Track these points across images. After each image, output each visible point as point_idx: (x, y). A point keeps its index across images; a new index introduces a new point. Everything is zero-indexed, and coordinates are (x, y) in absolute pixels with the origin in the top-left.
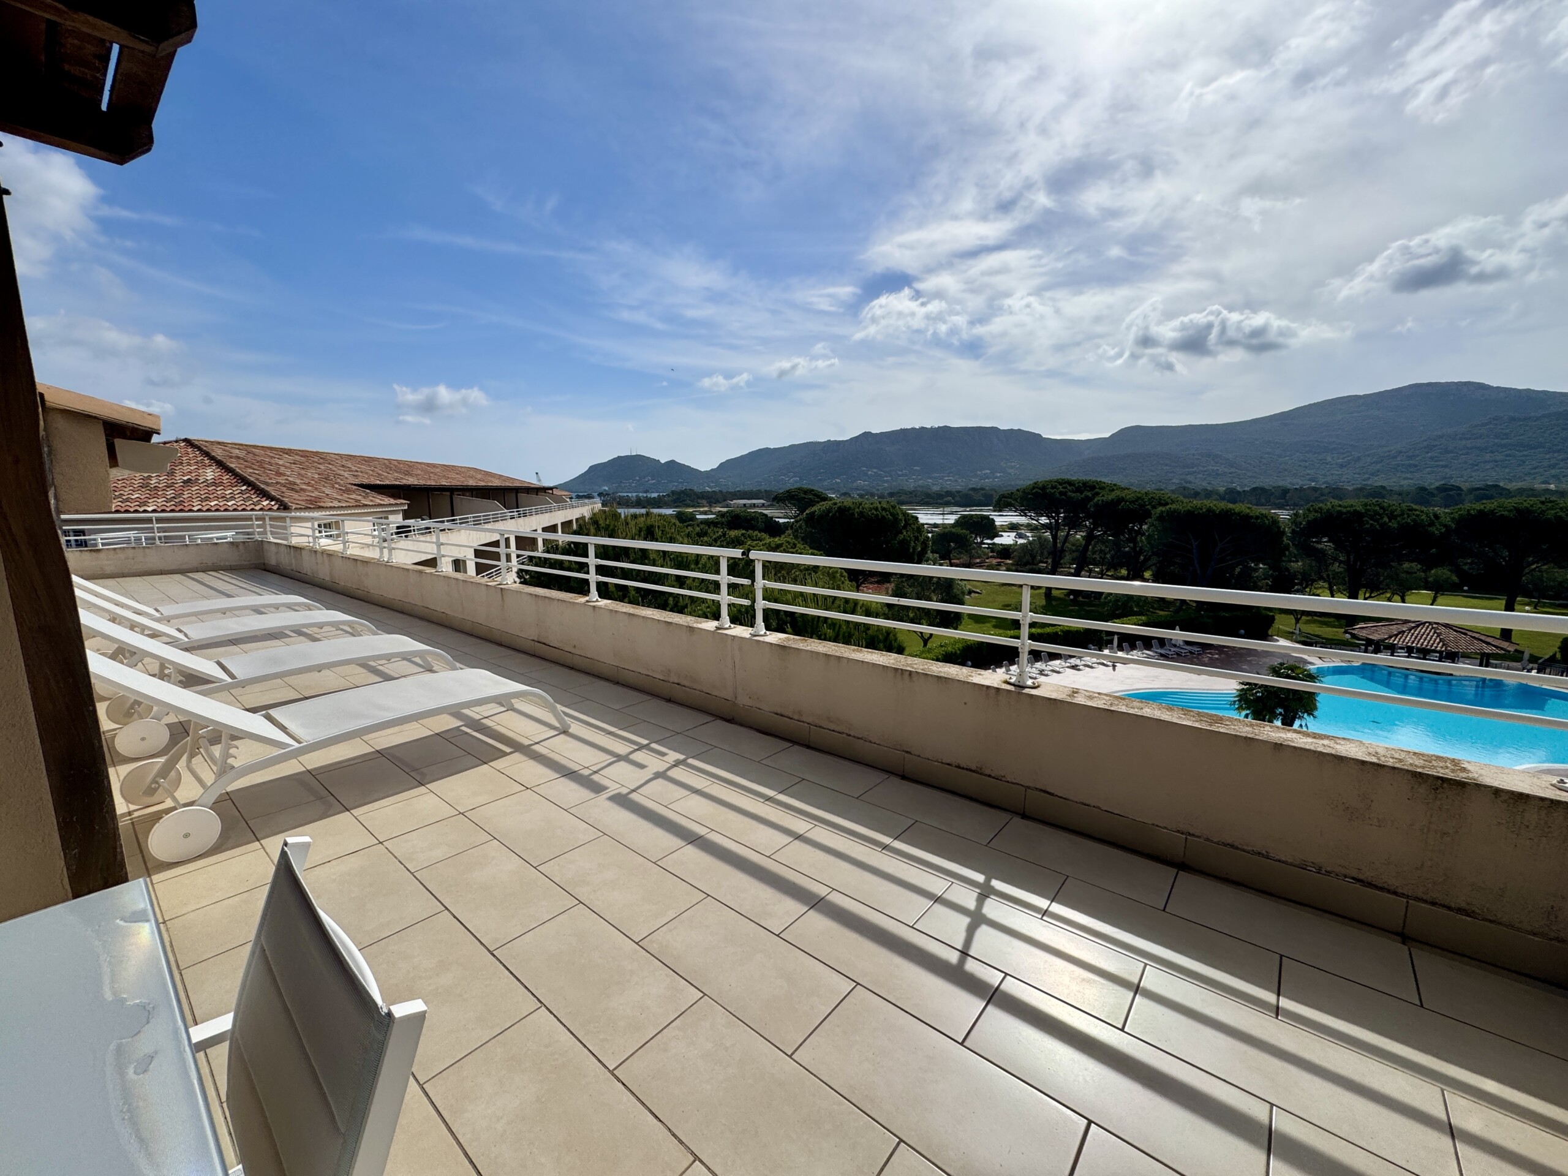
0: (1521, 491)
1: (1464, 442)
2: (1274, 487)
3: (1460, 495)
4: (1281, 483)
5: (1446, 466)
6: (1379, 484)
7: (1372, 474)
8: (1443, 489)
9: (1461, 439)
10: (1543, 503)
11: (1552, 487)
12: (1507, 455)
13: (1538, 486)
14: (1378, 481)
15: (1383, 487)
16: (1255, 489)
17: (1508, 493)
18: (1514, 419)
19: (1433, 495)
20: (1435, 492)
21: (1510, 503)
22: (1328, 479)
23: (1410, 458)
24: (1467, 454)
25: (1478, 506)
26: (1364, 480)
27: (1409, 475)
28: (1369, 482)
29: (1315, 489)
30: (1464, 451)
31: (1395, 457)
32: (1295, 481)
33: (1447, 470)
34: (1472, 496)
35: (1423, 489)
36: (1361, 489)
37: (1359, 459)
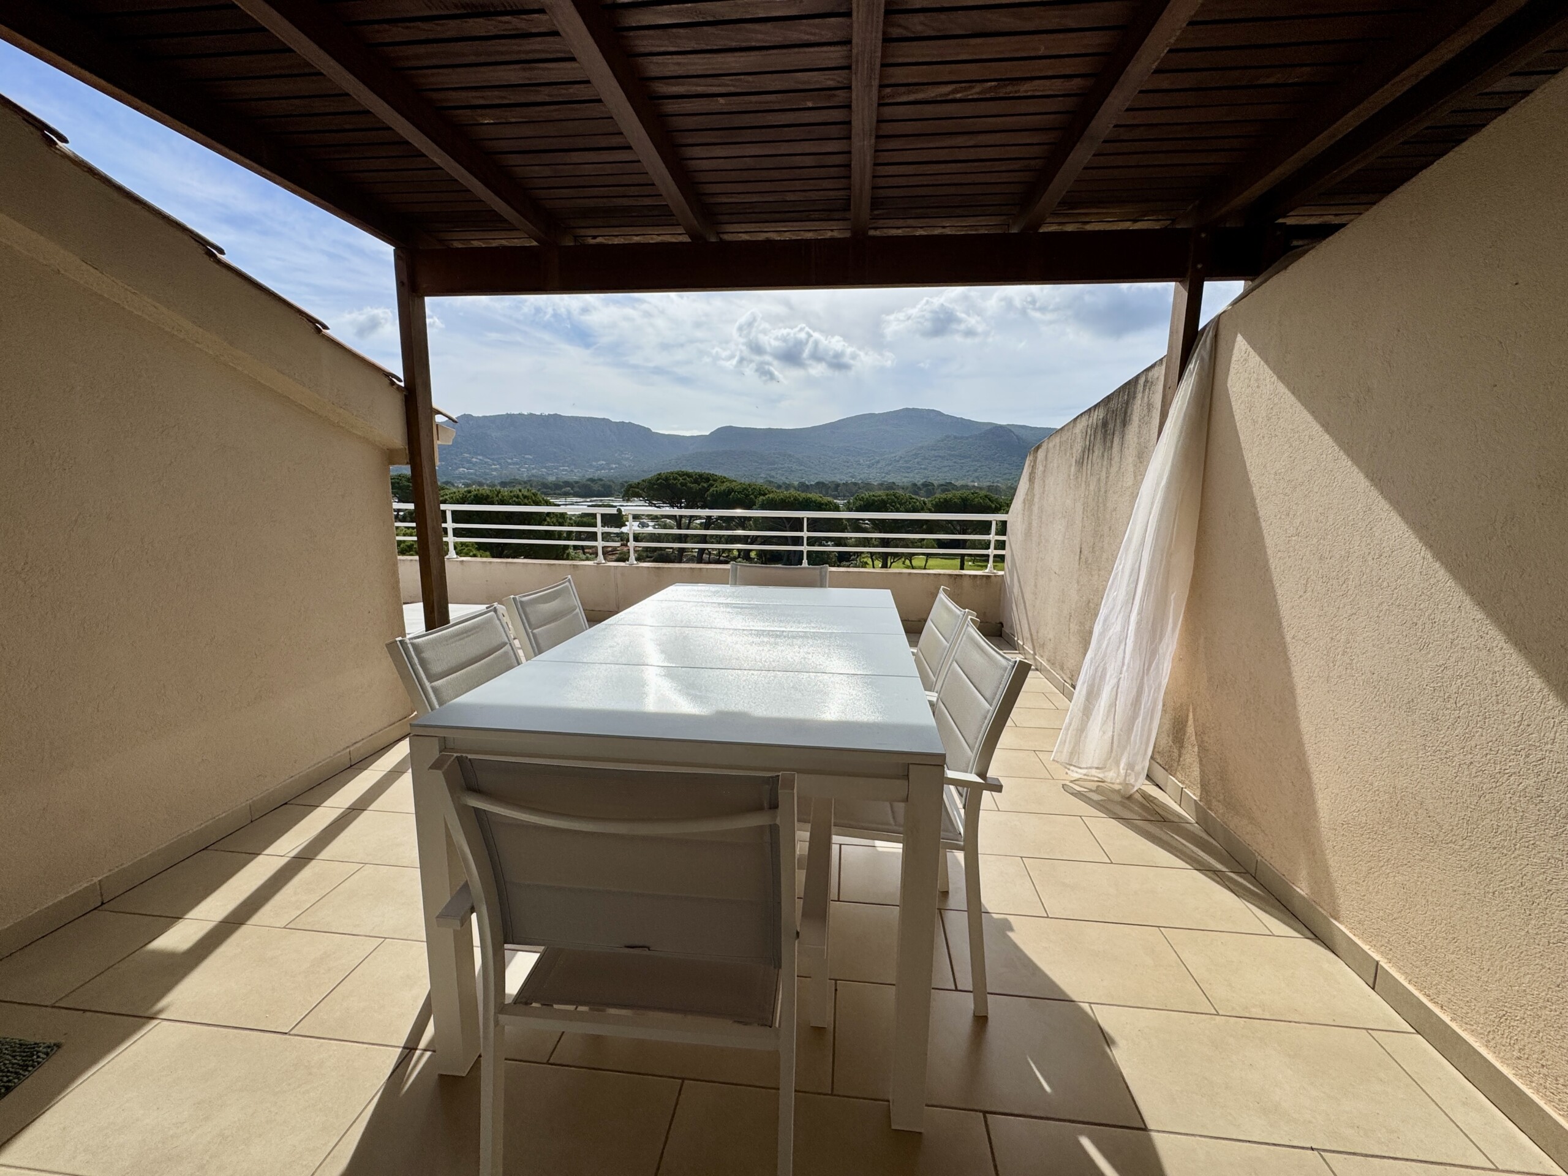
0: (963, 487)
1: (933, 452)
2: (830, 482)
3: (933, 489)
4: (834, 479)
5: (925, 469)
6: (891, 481)
7: (887, 473)
8: (925, 485)
9: (932, 450)
10: (973, 494)
11: (976, 484)
12: (955, 462)
13: (971, 484)
14: (890, 479)
15: (894, 483)
16: (818, 483)
17: (955, 487)
18: (955, 437)
19: (919, 488)
20: (921, 487)
21: (958, 493)
22: (862, 476)
23: (907, 462)
24: (935, 460)
25: (944, 496)
26: (883, 478)
27: (907, 475)
28: (885, 479)
29: (855, 484)
30: (933, 459)
31: (898, 461)
32: (842, 477)
33: (926, 471)
34: (939, 490)
35: (915, 485)
36: (882, 484)
37: (878, 462)
